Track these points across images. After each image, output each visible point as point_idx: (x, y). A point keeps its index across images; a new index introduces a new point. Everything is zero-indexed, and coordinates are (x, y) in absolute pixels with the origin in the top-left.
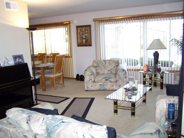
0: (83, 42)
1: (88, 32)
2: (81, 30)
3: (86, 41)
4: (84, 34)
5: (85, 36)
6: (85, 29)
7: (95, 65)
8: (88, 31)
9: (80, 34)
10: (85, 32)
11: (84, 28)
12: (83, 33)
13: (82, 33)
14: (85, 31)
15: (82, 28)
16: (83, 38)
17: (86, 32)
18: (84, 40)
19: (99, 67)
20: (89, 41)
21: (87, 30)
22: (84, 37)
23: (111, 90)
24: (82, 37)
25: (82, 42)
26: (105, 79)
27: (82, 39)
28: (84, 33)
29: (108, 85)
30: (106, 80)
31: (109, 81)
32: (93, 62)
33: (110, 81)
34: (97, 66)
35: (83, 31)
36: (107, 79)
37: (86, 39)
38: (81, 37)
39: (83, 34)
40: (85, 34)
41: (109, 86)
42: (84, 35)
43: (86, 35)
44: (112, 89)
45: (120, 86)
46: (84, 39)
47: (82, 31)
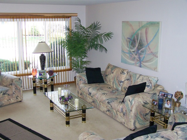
23: (8, 105)
26: (2, 93)
29: (5, 99)
30: (4, 94)
31: (7, 94)
33: (9, 95)
36: (5, 92)
41: (6, 101)
44: (9, 103)
45: (18, 97)
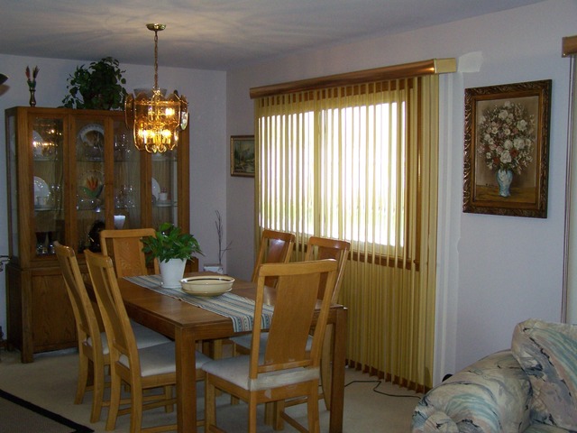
0: (498, 187)
1: (528, 127)
2: (491, 115)
3: (516, 183)
4: (505, 138)
5: (514, 152)
6: (512, 110)
7: (526, 355)
8: (535, 122)
9: (487, 136)
10: (512, 128)
11: (507, 103)
12: (501, 129)
13: (495, 130)
14: (515, 120)
15: (496, 103)
16: (498, 165)
17: (522, 124)
18: (504, 178)
19: (552, 376)
20: (534, 181)
21: (525, 116)
22: (506, 158)
24: (496, 158)
25: (495, 187)
27: (495, 171)
28: (508, 132)
32: (515, 336)
34: (539, 368)
35: (502, 122)
37: (514, 172)
38: (489, 155)
39: (499, 141)
40: (512, 138)
42: (507, 143)
43: (518, 143)
46: (506, 167)
47: (496, 121)
